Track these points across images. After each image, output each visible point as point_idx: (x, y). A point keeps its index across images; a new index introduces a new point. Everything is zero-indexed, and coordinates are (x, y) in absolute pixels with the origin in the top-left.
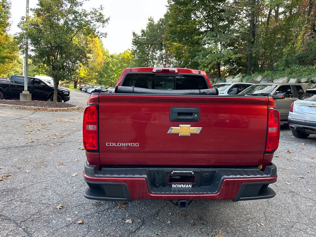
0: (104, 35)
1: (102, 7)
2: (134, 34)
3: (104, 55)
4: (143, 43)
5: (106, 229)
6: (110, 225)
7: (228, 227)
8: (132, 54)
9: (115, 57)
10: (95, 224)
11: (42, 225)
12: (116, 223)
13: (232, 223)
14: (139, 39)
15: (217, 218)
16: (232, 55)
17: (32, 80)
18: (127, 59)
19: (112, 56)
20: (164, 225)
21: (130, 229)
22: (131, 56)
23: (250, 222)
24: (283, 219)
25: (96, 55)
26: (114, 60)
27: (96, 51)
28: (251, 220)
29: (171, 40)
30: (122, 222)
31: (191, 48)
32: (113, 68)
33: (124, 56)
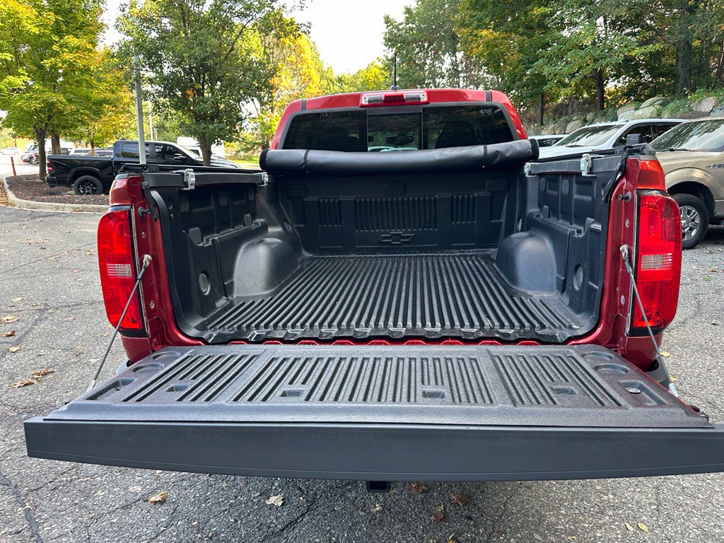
0: (304, 27)
2: (388, 21)
3: (322, 77)
4: (410, 39)
5: (212, 521)
6: (226, 510)
7: (538, 532)
8: (384, 69)
9: (348, 79)
10: (193, 504)
11: (70, 502)
12: (244, 505)
13: (553, 519)
14: (399, 30)
15: (512, 500)
16: (634, 49)
17: (162, 147)
18: (374, 82)
19: (340, 80)
20: (361, 516)
21: (272, 523)
22: (382, 74)
23: (607, 518)
24: (713, 511)
25: (305, 79)
26: (346, 87)
27: (303, 70)
28: (611, 513)
29: (474, 25)
30: (259, 501)
31: (524, 40)
33: (366, 76)
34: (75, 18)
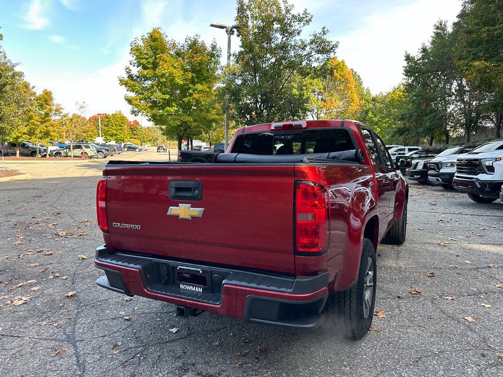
1: (325, 30)
4: (425, 69)
8: (404, 91)
9: (380, 99)
14: (417, 64)
18: (398, 100)
19: (374, 100)
25: (349, 101)
26: (377, 104)
27: (348, 94)
29: (469, 58)
32: (374, 119)
33: (392, 97)
34: (202, 74)
